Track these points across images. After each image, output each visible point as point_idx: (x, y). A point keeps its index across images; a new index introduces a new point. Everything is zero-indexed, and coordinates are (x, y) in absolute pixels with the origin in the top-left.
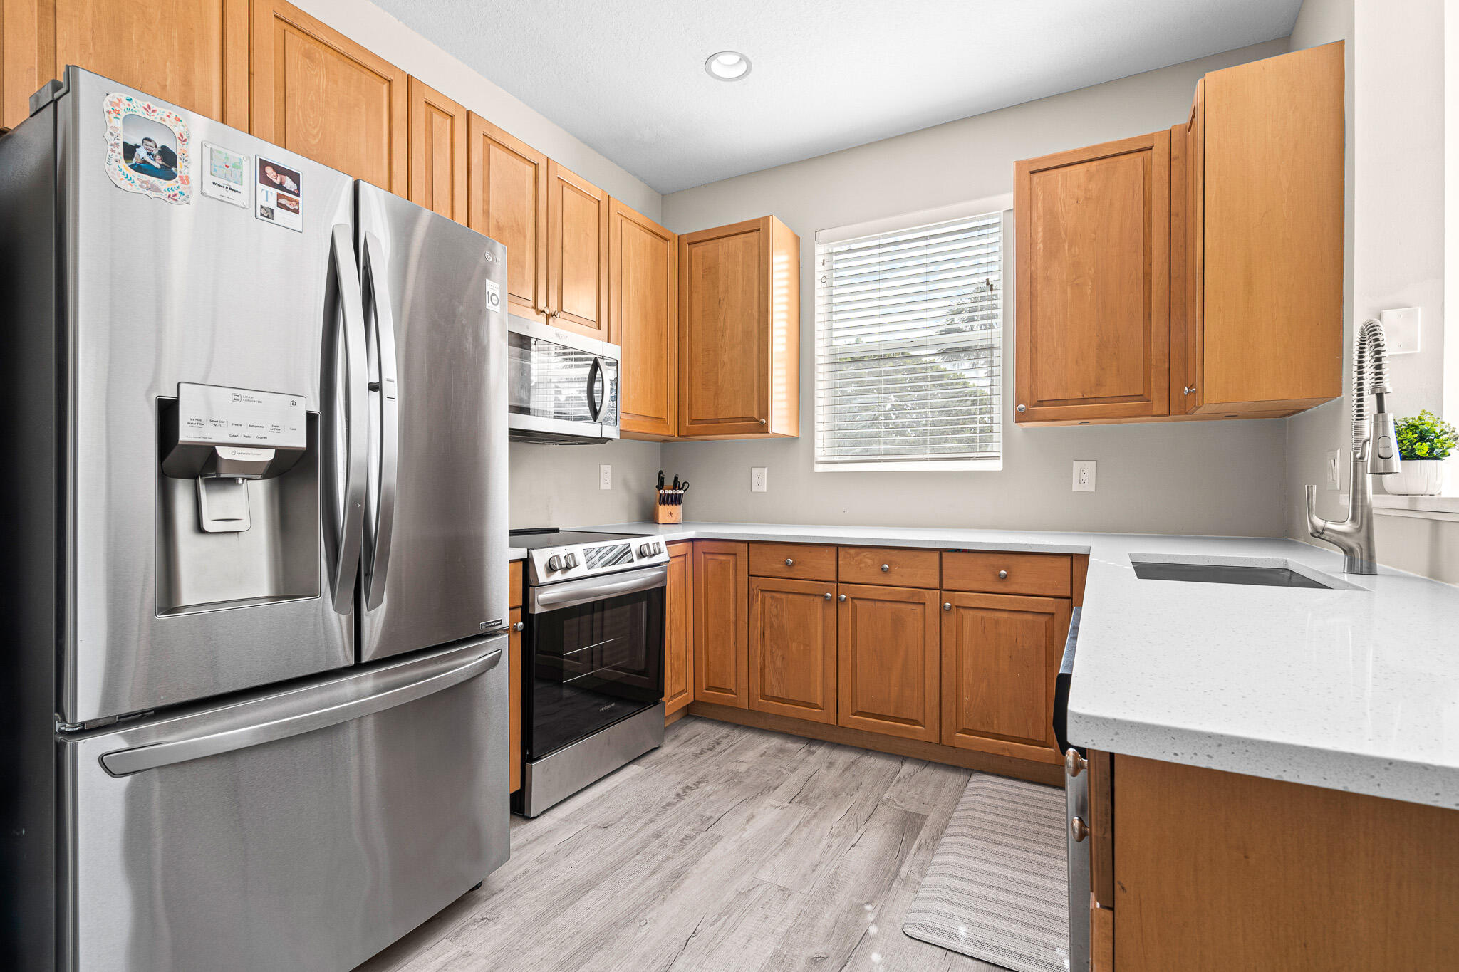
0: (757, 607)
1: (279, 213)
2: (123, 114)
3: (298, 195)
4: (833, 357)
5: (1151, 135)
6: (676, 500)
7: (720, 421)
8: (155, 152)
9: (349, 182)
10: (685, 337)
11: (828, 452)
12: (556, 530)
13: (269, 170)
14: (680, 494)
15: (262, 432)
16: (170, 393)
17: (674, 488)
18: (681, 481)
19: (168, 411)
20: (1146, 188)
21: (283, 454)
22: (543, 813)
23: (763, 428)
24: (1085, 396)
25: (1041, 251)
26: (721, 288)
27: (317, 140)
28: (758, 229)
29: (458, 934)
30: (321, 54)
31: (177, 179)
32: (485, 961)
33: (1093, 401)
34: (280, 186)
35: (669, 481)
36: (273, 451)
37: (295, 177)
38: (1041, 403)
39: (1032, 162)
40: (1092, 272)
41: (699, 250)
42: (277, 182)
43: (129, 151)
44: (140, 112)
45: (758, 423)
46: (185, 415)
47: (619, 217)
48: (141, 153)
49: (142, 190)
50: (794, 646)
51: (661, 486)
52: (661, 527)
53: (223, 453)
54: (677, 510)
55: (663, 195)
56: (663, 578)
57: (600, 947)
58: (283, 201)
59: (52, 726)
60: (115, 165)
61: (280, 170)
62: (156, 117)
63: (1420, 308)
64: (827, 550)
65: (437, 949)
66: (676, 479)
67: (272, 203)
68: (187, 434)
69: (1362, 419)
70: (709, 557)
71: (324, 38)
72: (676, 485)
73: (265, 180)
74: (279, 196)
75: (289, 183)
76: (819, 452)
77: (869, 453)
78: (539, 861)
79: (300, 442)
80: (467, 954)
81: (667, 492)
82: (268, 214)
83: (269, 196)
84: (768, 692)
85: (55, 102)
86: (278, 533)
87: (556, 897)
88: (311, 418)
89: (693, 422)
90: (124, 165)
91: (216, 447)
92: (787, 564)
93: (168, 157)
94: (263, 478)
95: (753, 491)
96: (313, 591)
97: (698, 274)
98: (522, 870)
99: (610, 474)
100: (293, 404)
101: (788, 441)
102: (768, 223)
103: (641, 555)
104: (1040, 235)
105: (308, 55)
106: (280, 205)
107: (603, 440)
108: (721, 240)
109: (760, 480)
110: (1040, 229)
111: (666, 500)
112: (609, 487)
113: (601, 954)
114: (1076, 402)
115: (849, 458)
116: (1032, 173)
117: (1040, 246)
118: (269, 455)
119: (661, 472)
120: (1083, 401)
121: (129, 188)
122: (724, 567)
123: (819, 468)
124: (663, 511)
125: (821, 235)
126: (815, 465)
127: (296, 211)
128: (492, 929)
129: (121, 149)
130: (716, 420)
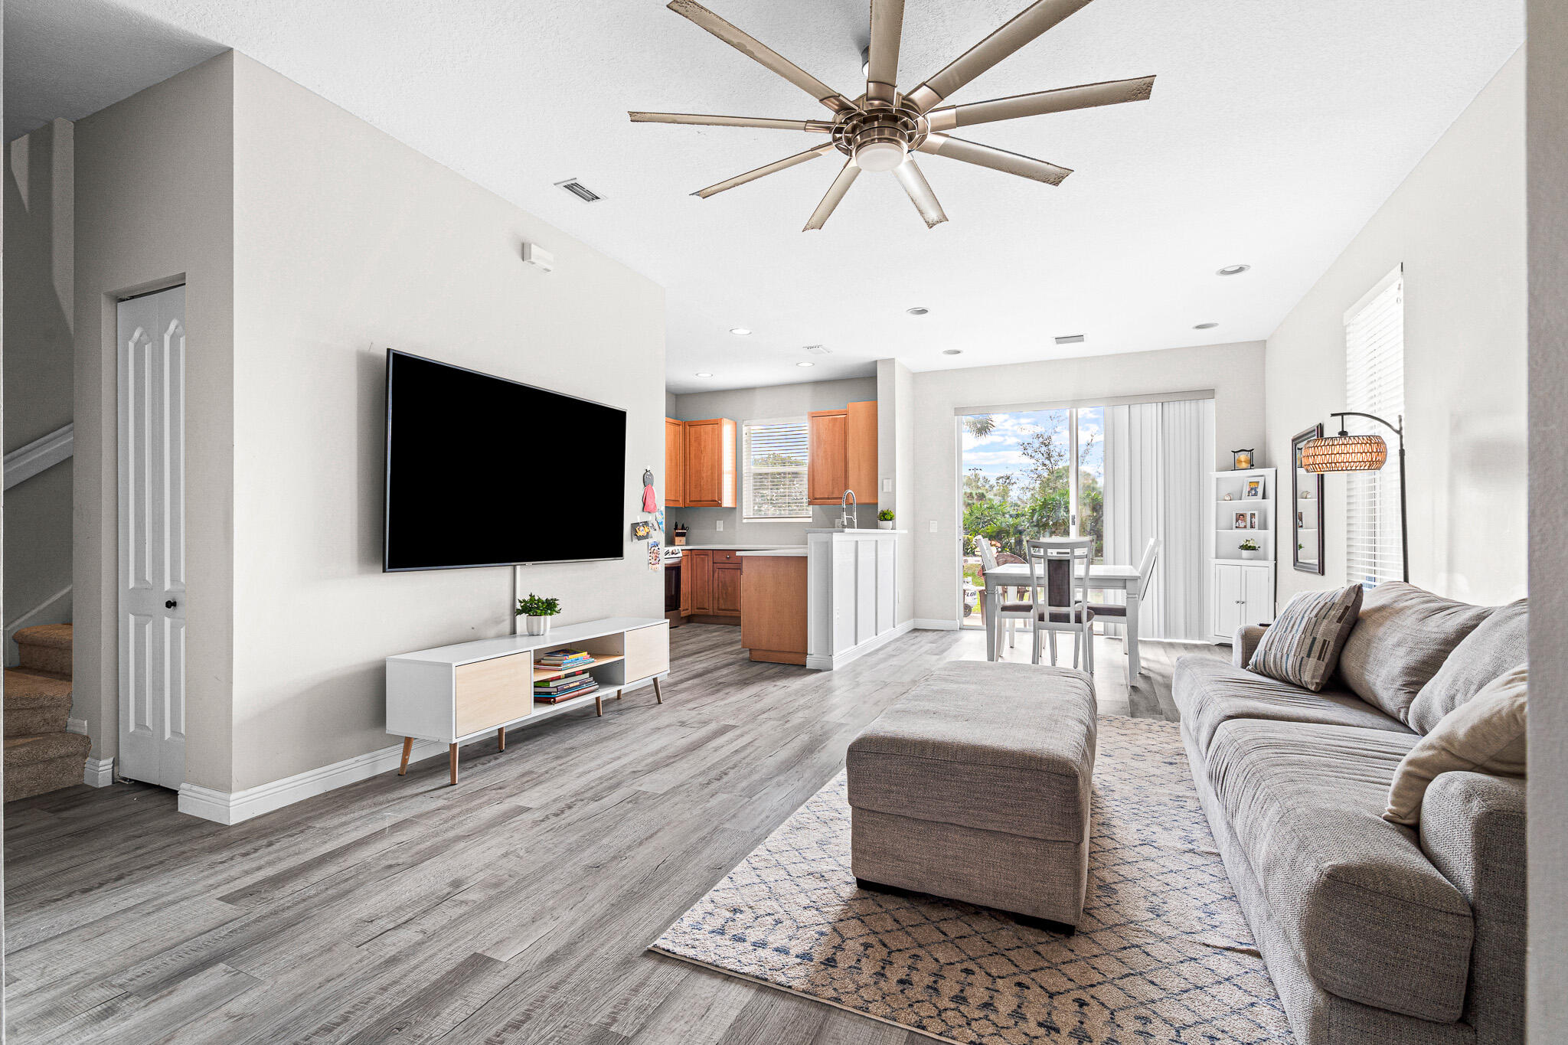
0: (716, 575)
4: (751, 474)
6: (683, 535)
7: (702, 501)
10: (687, 465)
11: (750, 514)
14: (685, 531)
17: (682, 529)
18: (685, 526)
23: (720, 505)
25: (816, 445)
26: (702, 446)
28: (717, 421)
35: (680, 526)
38: (816, 499)
39: (812, 413)
41: (693, 429)
45: (717, 503)
50: (729, 589)
51: (676, 528)
54: (683, 539)
55: (676, 396)
56: (680, 562)
63: (891, 480)
66: (683, 525)
70: (697, 555)
72: (683, 528)
76: (744, 514)
81: (679, 531)
84: (720, 607)
89: (690, 502)
92: (727, 558)
95: (717, 530)
97: (693, 440)
101: (732, 510)
102: (721, 419)
103: (673, 553)
108: (703, 426)
109: (720, 526)
111: (678, 535)
114: (826, 498)
115: (759, 517)
116: (812, 417)
119: (676, 523)
120: (829, 498)
122: (703, 560)
123: (745, 521)
124: (677, 539)
125: (746, 421)
126: (744, 519)
130: (700, 501)
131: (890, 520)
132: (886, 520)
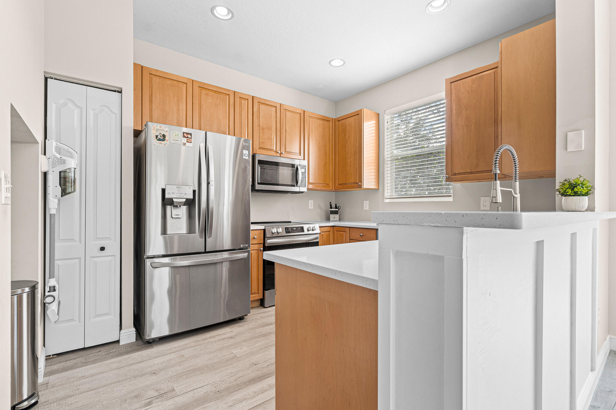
1: (187, 143)
2: (156, 129)
3: (191, 138)
4: (391, 158)
5: (497, 62)
6: (336, 213)
7: (347, 184)
8: (162, 136)
9: (204, 132)
10: (336, 155)
11: (389, 194)
12: (290, 222)
13: (185, 134)
14: (337, 211)
15: (182, 195)
16: (164, 187)
19: (164, 191)
20: (495, 84)
21: (187, 200)
22: (270, 307)
23: (360, 187)
24: (472, 171)
25: (455, 114)
26: (347, 136)
27: (209, 116)
28: (358, 114)
29: (232, 328)
30: (210, 93)
31: (166, 140)
32: (235, 334)
33: (475, 173)
34: (187, 137)
35: (333, 206)
36: (185, 199)
37: (191, 134)
38: (455, 174)
39: (451, 78)
40: (474, 121)
41: (341, 123)
42: (187, 136)
43: (157, 136)
44: (159, 128)
45: (358, 184)
46: (167, 192)
47: (308, 117)
48: (159, 137)
49: (159, 144)
51: (331, 208)
52: (330, 222)
53: (174, 200)
54: (337, 216)
55: (336, 103)
57: (263, 336)
58: (188, 141)
59: (144, 257)
60: (154, 140)
61: (187, 134)
62: (162, 128)
63: (583, 131)
64: (373, 231)
65: (225, 329)
66: (336, 205)
67: (186, 142)
68: (167, 196)
69: (516, 181)
70: (338, 232)
71: (211, 88)
72: (336, 207)
73: (184, 137)
74: (187, 140)
75: (189, 136)
76: (386, 195)
77: (406, 195)
78: (261, 317)
79: (192, 197)
80: (232, 332)
81: (333, 210)
82: (185, 144)
83: (185, 140)
85: (145, 128)
86: (188, 219)
87: (260, 325)
88: (194, 191)
89: (339, 185)
90: (156, 140)
91: (173, 199)
92: (360, 235)
93: (164, 136)
94: (184, 205)
95: (364, 209)
96: (194, 233)
97: (340, 132)
98: (256, 318)
99: (313, 203)
100: (190, 188)
101: (375, 191)
102: (362, 112)
104: (454, 107)
105: (207, 94)
106: (187, 142)
107: (302, 192)
108: (347, 119)
109: (366, 205)
110: (454, 105)
111: (333, 212)
112: (312, 208)
113: (263, 338)
114: (468, 173)
115: (408, 196)
116: (451, 83)
117: (454, 112)
118: (184, 200)
119: (330, 203)
120: (471, 173)
121: (157, 145)
122: (342, 236)
123: (387, 200)
124: (332, 216)
125: (386, 111)
126: (385, 199)
127: (191, 142)
128: (241, 328)
129: (155, 137)
130: (346, 184)
131: (586, 194)
132: (576, 194)
